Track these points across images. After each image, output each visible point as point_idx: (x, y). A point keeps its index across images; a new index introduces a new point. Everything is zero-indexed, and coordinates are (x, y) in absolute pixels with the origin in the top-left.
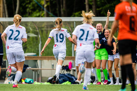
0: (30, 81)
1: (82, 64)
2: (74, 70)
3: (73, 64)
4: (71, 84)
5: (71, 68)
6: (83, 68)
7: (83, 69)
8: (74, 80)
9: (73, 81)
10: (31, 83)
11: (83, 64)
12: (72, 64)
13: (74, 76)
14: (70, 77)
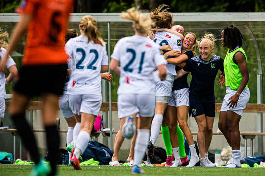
0: (6, 158)
1: (129, 121)
2: (107, 134)
3: (104, 118)
4: (99, 164)
5: (100, 128)
6: (130, 130)
7: (131, 132)
8: (107, 155)
9: (104, 158)
10: (9, 163)
11: (131, 120)
12: (102, 120)
13: (106, 147)
14: (97, 148)
